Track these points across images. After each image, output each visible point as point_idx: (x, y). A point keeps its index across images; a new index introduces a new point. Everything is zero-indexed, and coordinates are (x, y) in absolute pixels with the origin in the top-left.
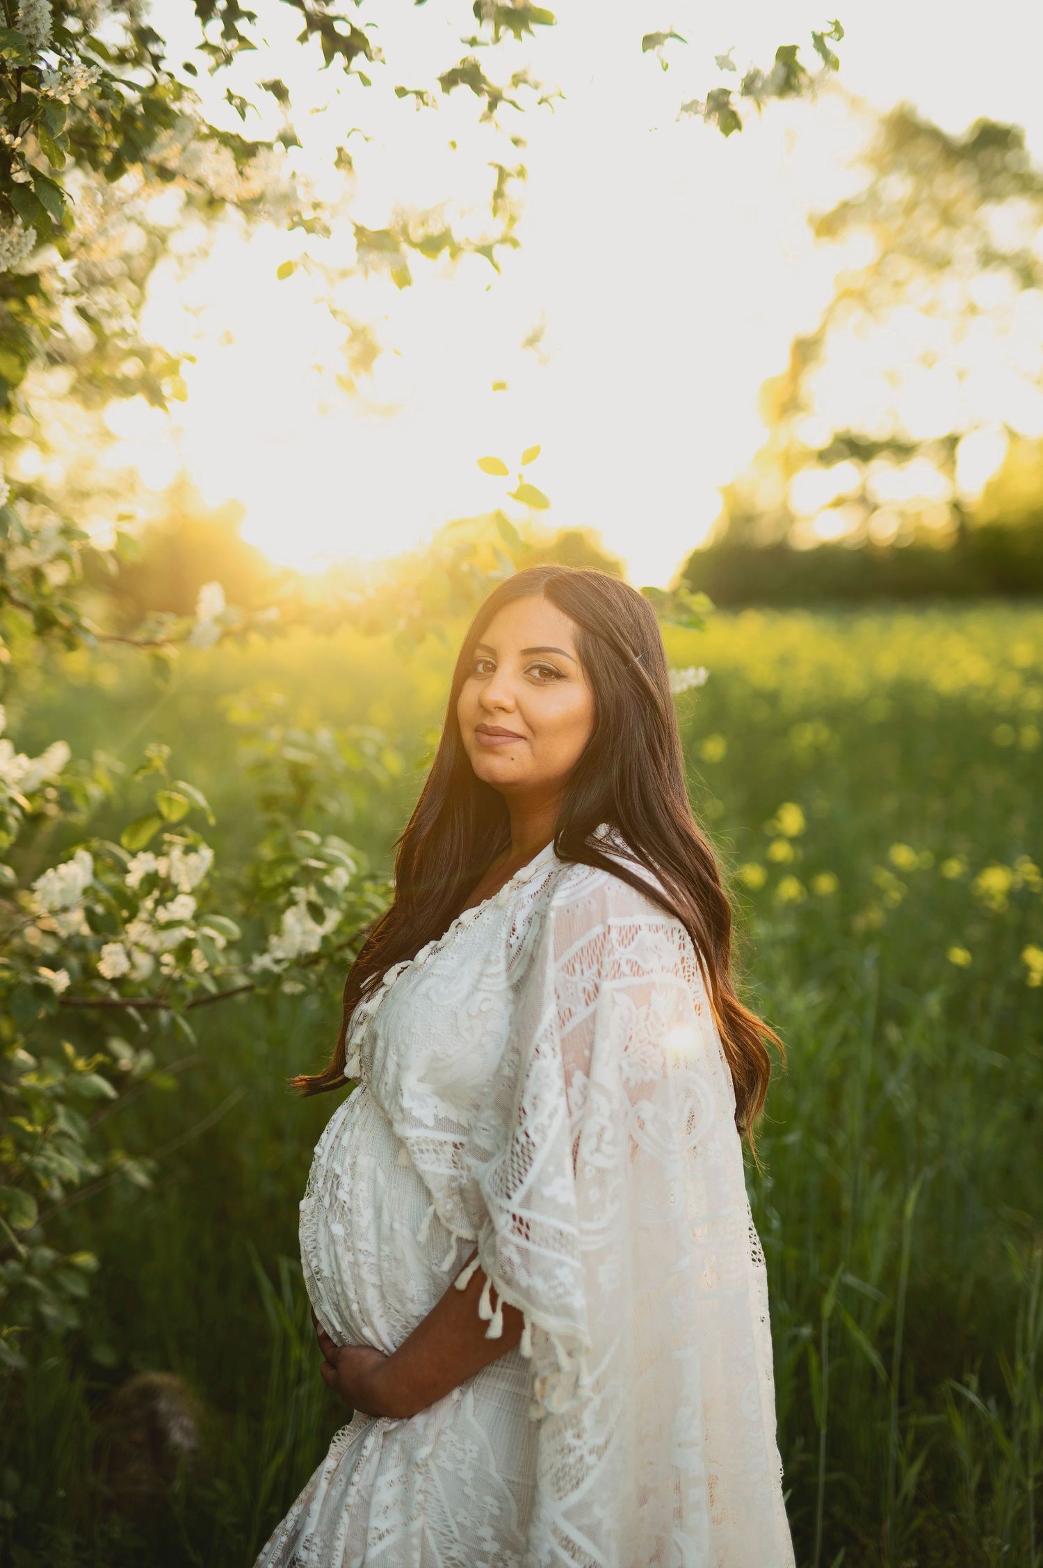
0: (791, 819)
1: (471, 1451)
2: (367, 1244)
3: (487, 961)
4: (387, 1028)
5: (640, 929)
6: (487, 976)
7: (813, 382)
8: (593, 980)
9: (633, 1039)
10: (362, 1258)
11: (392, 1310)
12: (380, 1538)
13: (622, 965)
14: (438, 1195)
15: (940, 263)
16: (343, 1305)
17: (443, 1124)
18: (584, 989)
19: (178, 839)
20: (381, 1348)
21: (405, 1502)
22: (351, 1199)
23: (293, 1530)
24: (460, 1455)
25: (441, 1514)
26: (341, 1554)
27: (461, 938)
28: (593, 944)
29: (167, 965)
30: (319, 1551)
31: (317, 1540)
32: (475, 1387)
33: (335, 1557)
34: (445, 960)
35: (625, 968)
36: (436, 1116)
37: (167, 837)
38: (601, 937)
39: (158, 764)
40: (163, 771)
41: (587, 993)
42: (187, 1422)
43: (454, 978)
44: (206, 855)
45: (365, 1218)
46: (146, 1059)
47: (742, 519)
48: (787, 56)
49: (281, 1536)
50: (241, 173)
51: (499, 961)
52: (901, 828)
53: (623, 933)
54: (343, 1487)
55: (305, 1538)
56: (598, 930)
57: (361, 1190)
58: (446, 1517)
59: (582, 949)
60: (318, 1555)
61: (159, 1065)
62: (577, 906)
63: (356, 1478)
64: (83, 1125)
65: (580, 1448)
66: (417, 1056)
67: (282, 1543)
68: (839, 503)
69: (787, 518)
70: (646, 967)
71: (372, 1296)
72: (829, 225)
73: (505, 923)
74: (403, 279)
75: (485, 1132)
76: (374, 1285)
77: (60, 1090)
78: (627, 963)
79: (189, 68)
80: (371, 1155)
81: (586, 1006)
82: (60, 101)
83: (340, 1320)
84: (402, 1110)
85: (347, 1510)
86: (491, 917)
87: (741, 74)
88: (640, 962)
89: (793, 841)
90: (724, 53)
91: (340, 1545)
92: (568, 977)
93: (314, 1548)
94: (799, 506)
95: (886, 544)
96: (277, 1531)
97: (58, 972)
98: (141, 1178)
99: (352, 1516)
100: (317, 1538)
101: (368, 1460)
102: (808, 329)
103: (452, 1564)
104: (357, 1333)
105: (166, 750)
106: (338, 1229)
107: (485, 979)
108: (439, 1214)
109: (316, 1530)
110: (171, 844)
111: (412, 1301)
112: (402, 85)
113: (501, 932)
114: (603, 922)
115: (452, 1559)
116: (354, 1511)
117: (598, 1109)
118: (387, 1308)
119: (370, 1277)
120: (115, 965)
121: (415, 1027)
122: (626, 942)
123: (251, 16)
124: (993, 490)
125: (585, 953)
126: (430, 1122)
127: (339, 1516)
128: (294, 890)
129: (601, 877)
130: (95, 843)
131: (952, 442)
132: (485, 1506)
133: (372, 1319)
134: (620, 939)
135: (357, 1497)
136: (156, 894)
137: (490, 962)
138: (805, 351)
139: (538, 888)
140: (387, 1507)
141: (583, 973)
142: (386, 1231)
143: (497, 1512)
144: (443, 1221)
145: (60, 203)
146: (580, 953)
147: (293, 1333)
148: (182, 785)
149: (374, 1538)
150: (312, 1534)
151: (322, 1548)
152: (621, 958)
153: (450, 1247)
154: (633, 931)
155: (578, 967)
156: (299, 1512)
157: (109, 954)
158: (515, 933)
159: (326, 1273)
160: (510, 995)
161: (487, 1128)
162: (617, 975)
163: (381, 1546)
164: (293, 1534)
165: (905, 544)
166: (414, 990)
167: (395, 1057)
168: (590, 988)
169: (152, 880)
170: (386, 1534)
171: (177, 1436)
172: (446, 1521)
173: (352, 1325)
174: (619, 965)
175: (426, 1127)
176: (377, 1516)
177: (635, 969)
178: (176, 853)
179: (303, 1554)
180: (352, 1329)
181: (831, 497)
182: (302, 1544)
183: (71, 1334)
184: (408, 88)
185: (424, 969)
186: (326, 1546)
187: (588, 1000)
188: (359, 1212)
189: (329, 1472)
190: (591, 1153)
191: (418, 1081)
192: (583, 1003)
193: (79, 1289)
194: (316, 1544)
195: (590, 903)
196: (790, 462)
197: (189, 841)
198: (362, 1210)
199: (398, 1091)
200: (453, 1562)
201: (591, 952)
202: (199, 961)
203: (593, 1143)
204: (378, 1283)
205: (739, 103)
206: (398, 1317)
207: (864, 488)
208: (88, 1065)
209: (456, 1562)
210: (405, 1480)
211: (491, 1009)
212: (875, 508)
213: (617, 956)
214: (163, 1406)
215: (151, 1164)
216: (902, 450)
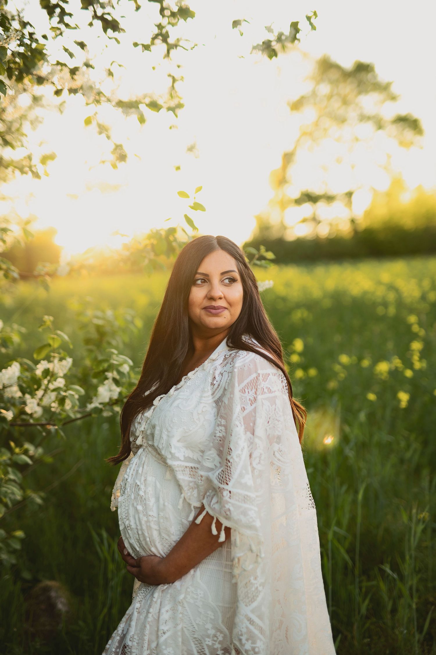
0: (299, 345)
1: (200, 594)
2: (153, 513)
3: (203, 391)
4: (160, 421)
5: (269, 375)
6: (204, 397)
7: (292, 171)
8: (253, 395)
9: (270, 418)
10: (151, 519)
11: (164, 539)
12: (164, 633)
13: (264, 389)
14: (185, 488)
15: (342, 120)
16: (142, 539)
17: (187, 459)
18: (250, 399)
19: (56, 355)
20: (159, 556)
21: (174, 618)
22: (145, 494)
23: (122, 634)
24: (196, 597)
25: (189, 621)
26: (147, 642)
27: (189, 383)
28: (252, 381)
29: (54, 407)
30: (137, 641)
31: (136, 637)
32: (200, 568)
33: (145, 643)
34: (184, 392)
35: (266, 390)
36: (184, 456)
37: (52, 354)
38: (256, 378)
39: (48, 323)
40: (51, 326)
41: (251, 401)
42: (63, 600)
43: (189, 399)
44: (69, 362)
45: (152, 502)
46: (40, 450)
47: (265, 228)
48: (295, 26)
49: (116, 637)
50: (73, 78)
51: (209, 391)
52: (343, 348)
53: (264, 376)
54: (145, 614)
55: (130, 637)
56: (254, 375)
57: (150, 491)
58: (192, 622)
59: (248, 383)
60: (137, 643)
61: (45, 453)
62: (245, 366)
63: (151, 610)
64: (20, 475)
65: (256, 584)
66: (177, 431)
67: (117, 639)
68: (304, 221)
69: (284, 228)
70: (273, 390)
71: (155, 534)
72: (297, 106)
73: (210, 376)
74: (142, 120)
75: (208, 460)
76: (156, 530)
77: (8, 462)
78: (266, 388)
79: (45, 37)
80: (153, 476)
81: (250, 406)
82: (4, 46)
83: (139, 546)
84: (171, 453)
85: (149, 624)
86: (201, 374)
87: (276, 34)
88: (271, 388)
89: (300, 354)
90: (269, 25)
91: (146, 638)
92: (242, 394)
93: (135, 640)
94: (288, 222)
95: (324, 237)
96: (113, 635)
97: (8, 412)
98: (39, 501)
99: (150, 626)
100: (136, 636)
101: (156, 602)
102: (289, 149)
103: (195, 640)
104: (148, 550)
105: (51, 318)
106: (140, 508)
107: (203, 398)
108: (186, 497)
109: (135, 633)
110: (54, 357)
111: (173, 535)
112: (136, 42)
113: (209, 379)
114: (256, 372)
115: (195, 638)
116: (151, 624)
117: (259, 447)
118: (162, 538)
119: (154, 526)
120: (32, 409)
121: (174, 420)
122: (265, 380)
123: (70, 15)
124: (368, 213)
125: (249, 385)
126: (182, 459)
127: (145, 627)
128: (107, 373)
129: (252, 355)
130: (19, 359)
131: (350, 194)
132: (208, 616)
133: (155, 544)
134: (263, 379)
135: (152, 618)
136: (48, 378)
137: (205, 391)
138: (288, 158)
139: (222, 362)
140: (166, 621)
141: (249, 393)
142: (161, 506)
143: (213, 617)
144: (187, 500)
145: (4, 89)
146: (247, 385)
147: (109, 559)
148: (59, 332)
149: (161, 634)
150: (133, 635)
151: (138, 640)
152: (264, 386)
153: (191, 511)
154: (267, 376)
155: (246, 390)
156: (123, 626)
157: (30, 403)
158: (216, 379)
159: (133, 526)
160: (214, 405)
161: (209, 458)
162: (263, 393)
163: (165, 637)
164: (122, 636)
165: (332, 237)
166: (171, 405)
167: (166, 433)
168: (252, 399)
169: (47, 372)
170: (167, 632)
171: (60, 606)
172: (192, 623)
173: (146, 547)
174: (263, 389)
175: (181, 460)
176: (163, 624)
177: (269, 390)
178: (56, 361)
179: (130, 643)
180: (145, 549)
181: (301, 219)
182: (129, 639)
183: (13, 566)
184: (139, 43)
185: (173, 397)
186: (140, 639)
187: (252, 404)
188: (149, 499)
189: (137, 609)
190: (257, 465)
191: (177, 441)
192: (250, 404)
193: (17, 546)
194: (135, 638)
195: (250, 365)
196: (283, 205)
197: (62, 355)
198: (150, 499)
199: (169, 445)
200: (196, 639)
201: (252, 384)
202: (68, 405)
203: (257, 460)
204: (158, 529)
205: (276, 46)
206: (167, 542)
207: (314, 214)
208: (21, 450)
209: (197, 639)
210: (173, 609)
211: (207, 410)
212: (319, 222)
213: (262, 386)
214: (53, 594)
215: (42, 494)
216: (330, 199)
